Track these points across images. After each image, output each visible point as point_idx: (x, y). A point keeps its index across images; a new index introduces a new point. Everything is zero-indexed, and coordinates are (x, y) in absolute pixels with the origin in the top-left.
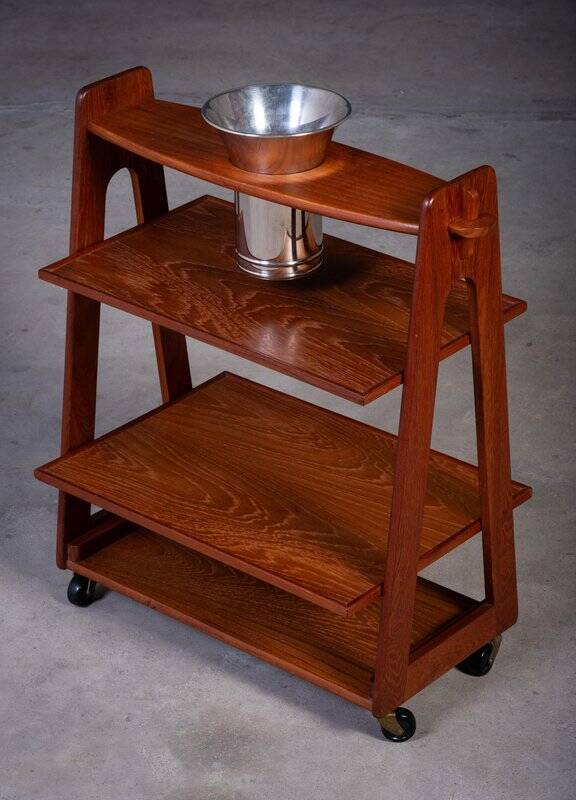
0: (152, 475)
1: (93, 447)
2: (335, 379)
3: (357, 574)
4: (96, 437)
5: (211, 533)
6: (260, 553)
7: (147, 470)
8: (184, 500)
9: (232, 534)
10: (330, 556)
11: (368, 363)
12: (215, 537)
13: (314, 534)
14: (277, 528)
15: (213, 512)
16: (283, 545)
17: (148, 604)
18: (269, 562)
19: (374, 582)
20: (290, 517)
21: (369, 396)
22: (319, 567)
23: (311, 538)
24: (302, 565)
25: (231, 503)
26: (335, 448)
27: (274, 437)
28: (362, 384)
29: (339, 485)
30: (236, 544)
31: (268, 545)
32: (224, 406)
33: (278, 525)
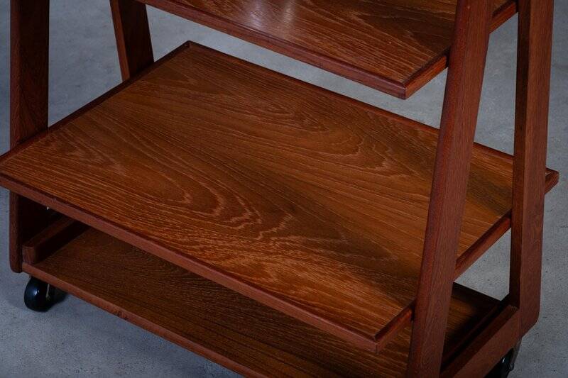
0: (119, 169)
1: (48, 137)
2: (363, 65)
3: (378, 293)
4: (50, 124)
5: (197, 244)
6: (259, 269)
7: (112, 163)
8: (159, 201)
9: (221, 243)
10: (342, 269)
11: (399, 42)
12: (202, 250)
13: (318, 240)
14: (273, 234)
15: (196, 216)
16: (285, 257)
17: (119, 314)
18: (271, 280)
19: (401, 303)
20: (286, 219)
21: (411, 87)
22: (332, 285)
23: (317, 246)
24: (311, 284)
25: (215, 204)
26: (324, 129)
27: (253, 117)
28: (399, 71)
29: (337, 175)
30: (229, 257)
31: (267, 258)
32: (192, 81)
33: (275, 230)
